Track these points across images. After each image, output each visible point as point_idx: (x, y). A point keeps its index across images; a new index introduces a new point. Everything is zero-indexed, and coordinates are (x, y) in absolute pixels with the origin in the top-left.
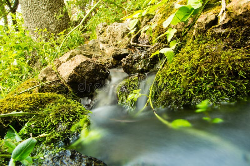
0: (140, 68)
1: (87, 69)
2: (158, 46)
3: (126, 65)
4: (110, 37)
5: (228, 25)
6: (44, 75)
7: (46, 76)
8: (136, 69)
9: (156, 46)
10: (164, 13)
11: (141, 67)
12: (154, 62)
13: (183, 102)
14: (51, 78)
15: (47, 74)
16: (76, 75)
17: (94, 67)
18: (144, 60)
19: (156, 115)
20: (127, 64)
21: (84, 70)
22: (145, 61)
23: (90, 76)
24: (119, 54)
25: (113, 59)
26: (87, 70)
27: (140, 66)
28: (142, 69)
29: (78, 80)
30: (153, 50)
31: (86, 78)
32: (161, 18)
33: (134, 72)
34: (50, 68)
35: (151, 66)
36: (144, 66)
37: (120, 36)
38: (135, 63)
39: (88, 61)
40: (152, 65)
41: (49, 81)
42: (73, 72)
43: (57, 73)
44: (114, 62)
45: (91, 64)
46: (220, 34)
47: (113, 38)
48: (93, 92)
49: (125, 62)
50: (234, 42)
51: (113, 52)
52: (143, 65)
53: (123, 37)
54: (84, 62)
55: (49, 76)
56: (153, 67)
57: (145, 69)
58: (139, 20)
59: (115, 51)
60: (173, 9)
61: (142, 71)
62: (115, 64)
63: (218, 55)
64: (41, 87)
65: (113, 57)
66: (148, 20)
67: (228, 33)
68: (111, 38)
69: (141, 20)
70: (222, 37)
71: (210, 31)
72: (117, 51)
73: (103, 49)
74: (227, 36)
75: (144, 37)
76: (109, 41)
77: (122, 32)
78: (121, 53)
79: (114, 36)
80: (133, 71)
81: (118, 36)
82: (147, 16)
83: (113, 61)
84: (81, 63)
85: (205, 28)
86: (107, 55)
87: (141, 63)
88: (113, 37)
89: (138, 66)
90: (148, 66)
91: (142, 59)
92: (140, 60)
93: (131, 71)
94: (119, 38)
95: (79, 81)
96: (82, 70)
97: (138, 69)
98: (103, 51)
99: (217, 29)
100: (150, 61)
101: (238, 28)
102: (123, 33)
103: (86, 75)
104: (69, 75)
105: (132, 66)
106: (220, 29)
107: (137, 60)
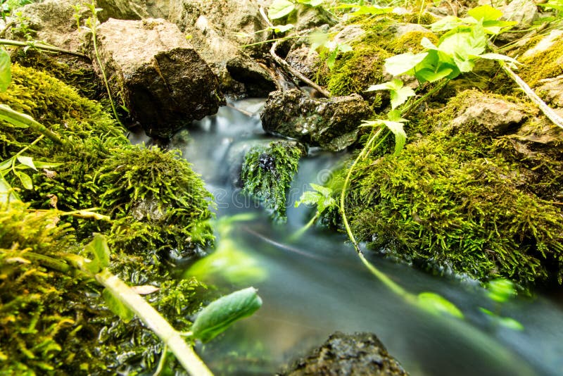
0: (305, 131)
1: (187, 72)
2: (358, 102)
3: (279, 108)
4: (211, 6)
5: (541, 148)
6: (36, 20)
7: (43, 24)
8: (295, 127)
9: (355, 101)
10: (371, 32)
11: (306, 128)
12: (336, 132)
13: (415, 254)
14: (54, 36)
15: (45, 19)
16: (158, 74)
17: (203, 76)
18: (321, 118)
19: (365, 261)
20: (282, 109)
21: (179, 70)
22: (321, 121)
23: (186, 92)
24: (244, 66)
25: (225, 70)
26: (185, 75)
27: (306, 125)
28: (308, 135)
29: (157, 88)
30: (346, 105)
31: (174, 92)
32: (360, 40)
33: (287, 131)
34: (59, 6)
35: (327, 136)
36: (314, 131)
37: (238, 17)
38: (297, 113)
39: (195, 53)
40: (330, 135)
41: (45, 41)
42: (153, 63)
43: (93, 39)
44: (226, 78)
45: (199, 65)
46: (521, 155)
47: (218, 13)
48: (174, 133)
49: (279, 102)
50: (538, 182)
51: (233, 56)
52: (313, 127)
53: (243, 24)
54: (185, 50)
55: (51, 28)
56: (329, 142)
57: (314, 138)
58: (297, 8)
59: (240, 56)
60: (393, 36)
61: (305, 140)
62: (225, 84)
63: (509, 194)
64: (28, 51)
65: (227, 67)
66: (315, 22)
67: (538, 162)
68: (213, 10)
69: (300, 11)
70: (524, 163)
71: (505, 141)
72: (243, 59)
73: (205, 33)
74: (534, 166)
75: (305, 57)
76: (205, 13)
77: (247, 12)
78: (251, 66)
79: (223, 9)
80: (286, 129)
81: (231, 16)
82: (317, 12)
83: (224, 76)
84: (178, 51)
85: (493, 129)
86: (211, 51)
87: (311, 122)
88: (220, 10)
89: (303, 123)
90: (322, 134)
91: (316, 113)
92: (311, 112)
93: (281, 127)
94: (234, 21)
95: (157, 91)
96: (172, 66)
97: (298, 130)
98: (202, 36)
99: (520, 144)
100: (331, 126)
101: (558, 162)
102: (249, 17)
103: (177, 85)
104: (140, 64)
105: (289, 118)
106: (525, 146)
107: (305, 111)
